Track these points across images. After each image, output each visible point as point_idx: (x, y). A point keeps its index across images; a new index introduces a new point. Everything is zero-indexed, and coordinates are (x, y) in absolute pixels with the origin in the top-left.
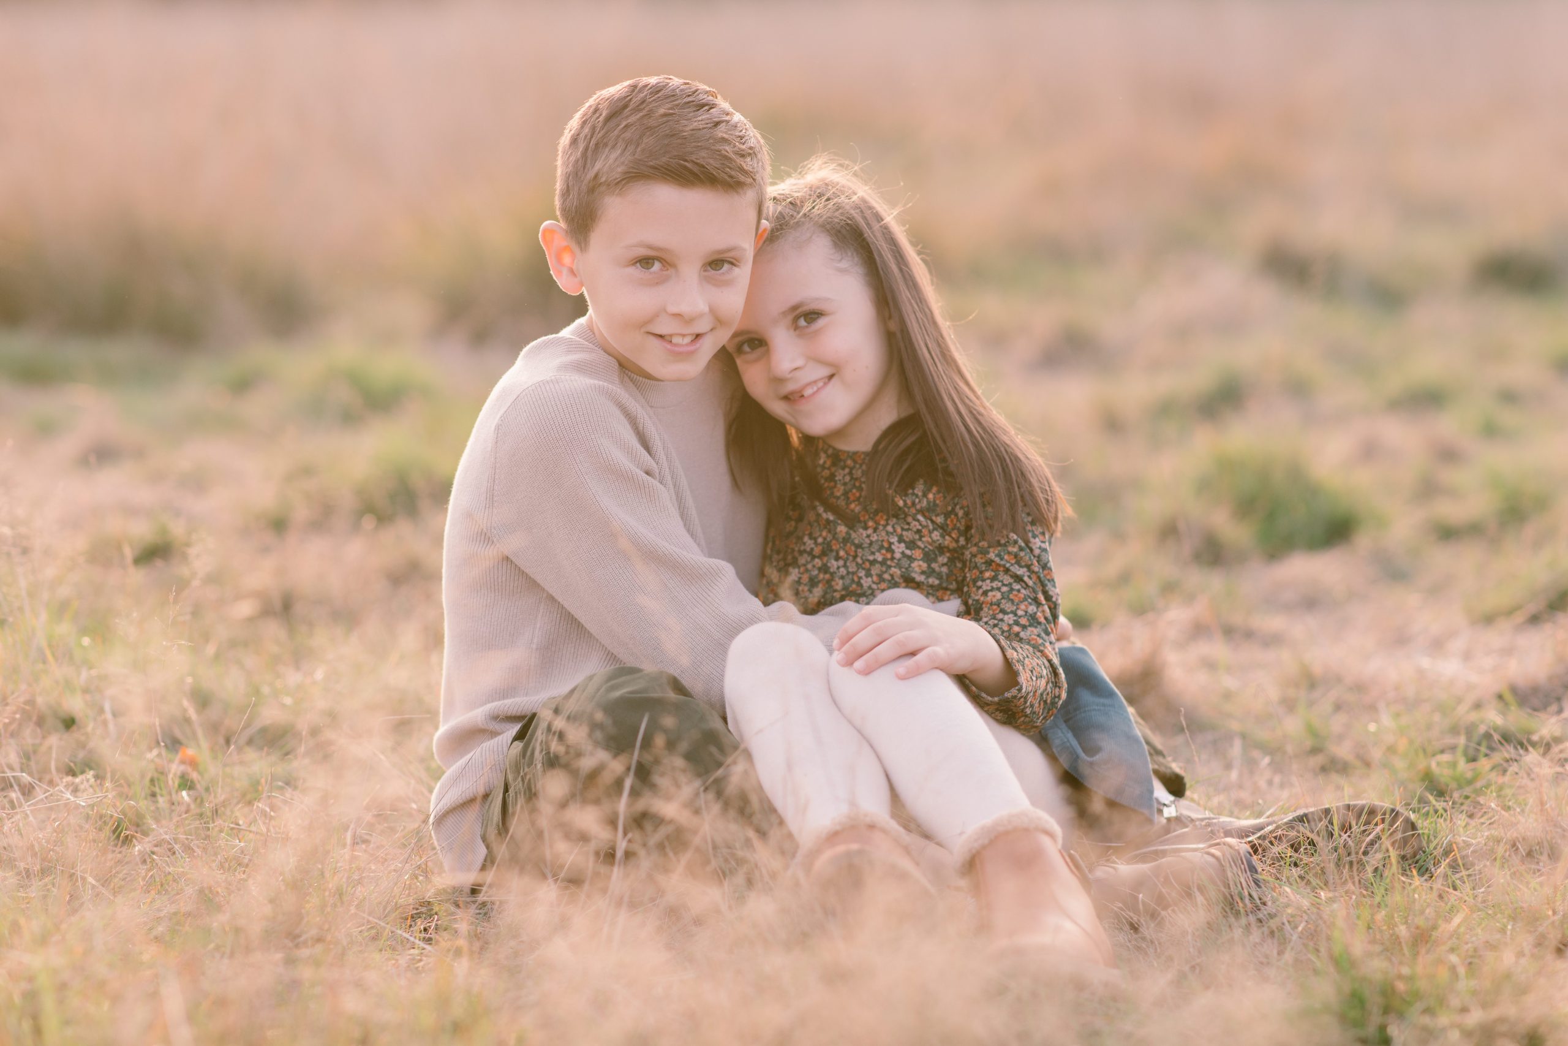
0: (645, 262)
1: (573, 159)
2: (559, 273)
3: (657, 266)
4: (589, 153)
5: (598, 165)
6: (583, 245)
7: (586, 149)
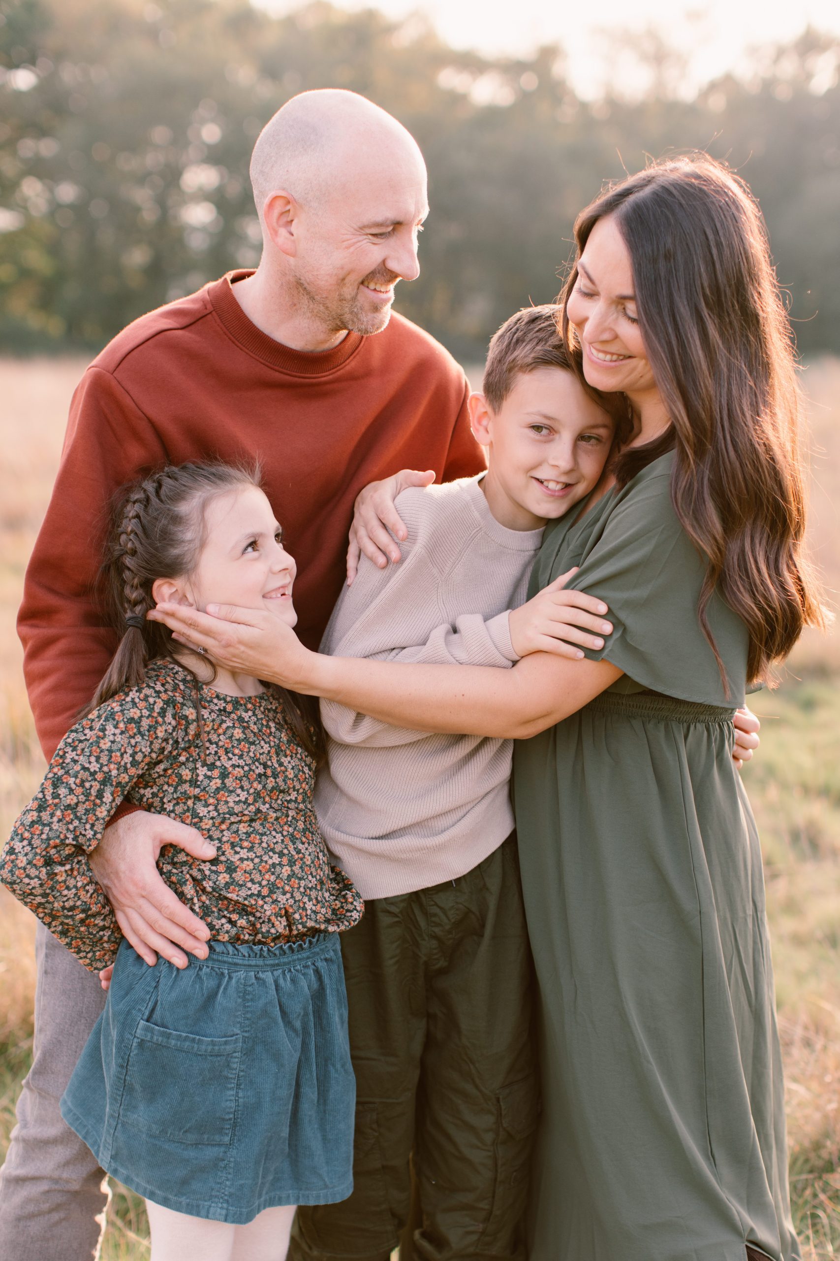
0: (537, 428)
1: (500, 348)
2: (477, 430)
3: (545, 432)
4: (512, 345)
5: (516, 353)
6: (497, 410)
7: (510, 343)
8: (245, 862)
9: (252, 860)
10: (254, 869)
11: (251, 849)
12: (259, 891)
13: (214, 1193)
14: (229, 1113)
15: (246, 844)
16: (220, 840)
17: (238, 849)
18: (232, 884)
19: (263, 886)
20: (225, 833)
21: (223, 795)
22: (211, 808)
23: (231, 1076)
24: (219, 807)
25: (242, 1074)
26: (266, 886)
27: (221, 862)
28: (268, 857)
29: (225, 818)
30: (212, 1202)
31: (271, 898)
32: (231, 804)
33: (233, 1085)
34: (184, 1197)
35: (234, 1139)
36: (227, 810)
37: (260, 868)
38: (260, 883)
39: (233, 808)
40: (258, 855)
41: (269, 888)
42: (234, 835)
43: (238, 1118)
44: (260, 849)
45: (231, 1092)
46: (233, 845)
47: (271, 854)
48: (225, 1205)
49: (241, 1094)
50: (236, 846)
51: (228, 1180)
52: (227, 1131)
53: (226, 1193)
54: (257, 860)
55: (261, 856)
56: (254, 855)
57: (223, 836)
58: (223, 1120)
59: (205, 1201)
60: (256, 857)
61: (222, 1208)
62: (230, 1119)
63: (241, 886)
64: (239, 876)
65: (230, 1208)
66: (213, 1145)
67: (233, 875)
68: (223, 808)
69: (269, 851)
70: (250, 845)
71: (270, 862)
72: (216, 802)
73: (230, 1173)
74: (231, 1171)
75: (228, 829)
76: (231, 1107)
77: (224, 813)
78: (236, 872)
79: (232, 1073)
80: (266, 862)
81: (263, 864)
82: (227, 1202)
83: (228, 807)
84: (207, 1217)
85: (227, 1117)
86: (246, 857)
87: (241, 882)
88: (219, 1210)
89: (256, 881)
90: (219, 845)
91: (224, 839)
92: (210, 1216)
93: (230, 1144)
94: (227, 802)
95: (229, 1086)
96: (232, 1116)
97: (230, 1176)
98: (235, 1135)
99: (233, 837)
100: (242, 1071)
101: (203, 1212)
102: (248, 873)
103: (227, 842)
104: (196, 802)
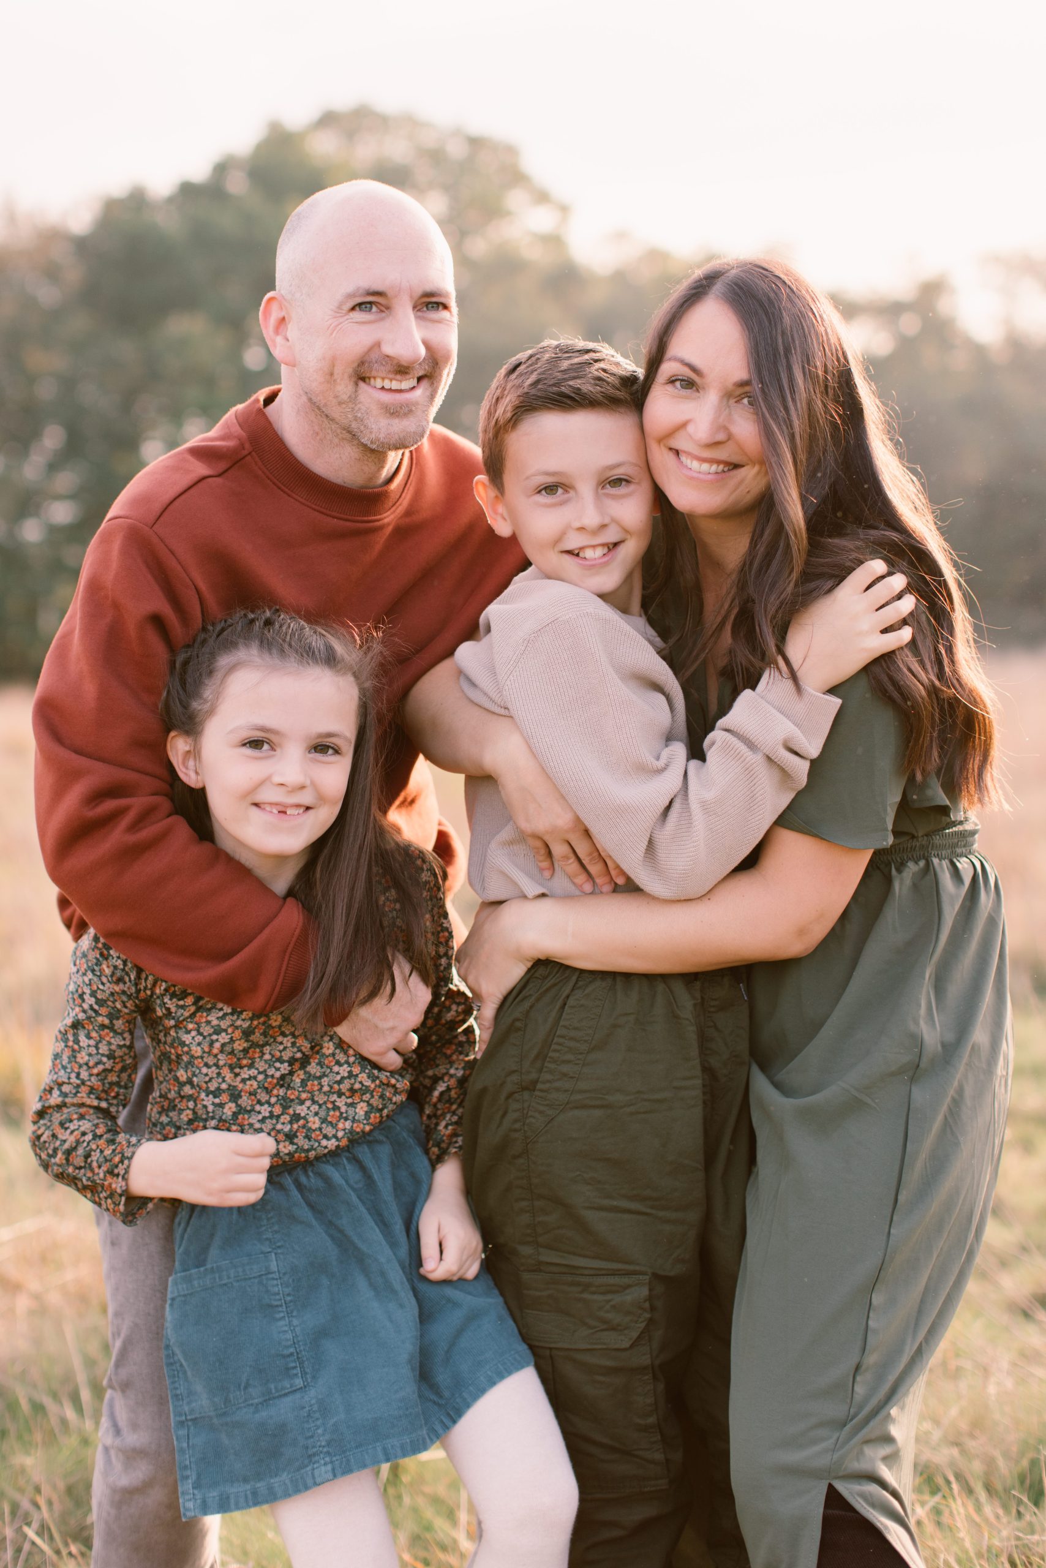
8: (248, 1083)
9: (255, 1078)
10: (259, 1087)
11: (251, 1066)
12: (271, 1112)
13: (310, 1452)
14: (287, 1347)
15: (245, 1062)
16: (216, 1065)
17: (237, 1070)
18: (239, 1113)
19: (273, 1105)
20: (219, 1057)
21: (201, 1017)
22: (194, 1033)
23: (276, 1303)
24: (201, 1030)
25: (289, 1298)
26: (276, 1103)
27: (224, 1091)
28: (274, 1069)
29: (212, 1040)
30: (314, 1464)
31: (287, 1114)
32: (215, 1022)
33: (282, 1315)
34: (285, 1474)
35: (306, 1379)
36: (212, 1030)
37: (266, 1085)
38: (268, 1102)
39: (219, 1025)
40: (261, 1070)
41: (281, 1104)
42: (229, 1057)
43: (301, 1351)
44: (262, 1063)
45: (282, 1323)
46: (231, 1068)
47: (278, 1065)
48: (327, 1459)
49: (295, 1322)
50: (235, 1068)
51: (318, 1428)
52: (295, 1372)
53: (323, 1444)
54: (261, 1077)
55: (265, 1071)
56: (256, 1072)
57: (219, 1060)
58: (284, 1356)
59: (307, 1466)
60: (260, 1073)
61: (325, 1464)
62: (292, 1354)
63: (249, 1112)
64: (245, 1101)
65: (334, 1459)
66: (286, 1395)
67: (239, 1103)
68: (207, 1030)
69: (274, 1062)
70: (250, 1061)
71: (278, 1074)
72: (196, 1026)
73: (317, 1419)
74: (317, 1415)
75: (222, 1051)
76: (287, 1340)
77: (210, 1035)
78: (241, 1097)
79: (275, 1300)
80: (272, 1076)
81: (269, 1080)
82: (328, 1453)
83: (212, 1027)
84: (316, 1484)
85: (286, 1352)
86: (247, 1077)
87: (249, 1108)
88: (323, 1468)
89: (263, 1101)
90: (218, 1070)
91: (221, 1063)
92: (318, 1480)
93: (305, 1387)
94: (208, 1022)
95: (278, 1316)
96: (292, 1350)
97: (319, 1423)
98: (306, 1373)
99: (229, 1059)
100: (289, 1295)
101: (310, 1481)
102: (253, 1095)
103: (225, 1065)
104: (178, 1030)
